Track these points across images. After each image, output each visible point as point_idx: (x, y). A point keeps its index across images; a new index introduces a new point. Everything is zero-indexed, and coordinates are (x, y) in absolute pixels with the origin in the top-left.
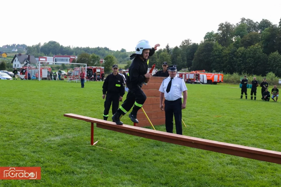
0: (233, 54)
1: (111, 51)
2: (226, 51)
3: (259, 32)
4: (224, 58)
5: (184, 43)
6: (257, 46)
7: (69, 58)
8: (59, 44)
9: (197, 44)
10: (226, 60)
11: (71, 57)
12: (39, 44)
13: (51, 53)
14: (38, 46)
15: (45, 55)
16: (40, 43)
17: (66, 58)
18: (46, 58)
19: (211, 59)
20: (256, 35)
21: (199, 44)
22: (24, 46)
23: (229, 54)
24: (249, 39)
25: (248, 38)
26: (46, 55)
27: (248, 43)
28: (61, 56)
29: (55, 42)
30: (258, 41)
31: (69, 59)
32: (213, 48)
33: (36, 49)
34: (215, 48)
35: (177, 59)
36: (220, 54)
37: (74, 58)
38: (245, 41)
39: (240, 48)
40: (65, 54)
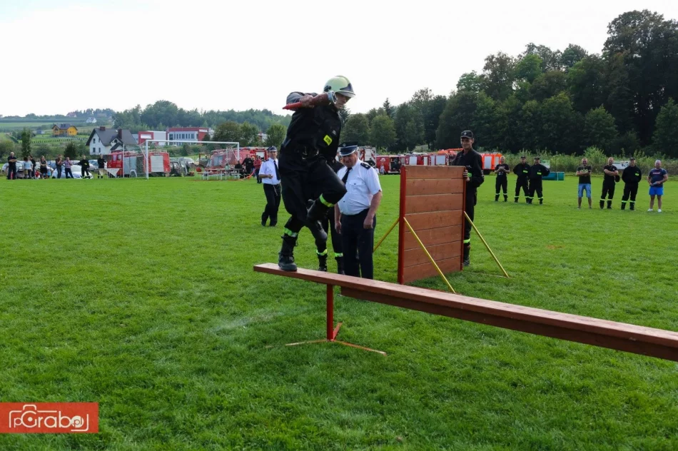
0: (516, 114)
1: (275, 115)
2: (502, 109)
3: (564, 70)
4: (499, 123)
5: (420, 97)
6: (563, 96)
7: (196, 133)
8: (176, 107)
9: (444, 97)
10: (504, 127)
11: (201, 131)
12: (138, 107)
13: (161, 124)
14: (135, 111)
15: (151, 127)
16: (139, 105)
17: (191, 133)
18: (152, 134)
19: (473, 125)
20: (559, 77)
21: (447, 98)
22: (108, 112)
23: (508, 114)
24: (546, 86)
25: (543, 83)
26: (153, 128)
27: (543, 93)
28: (180, 130)
29: (167, 103)
30: (564, 87)
31: (197, 135)
32: (475, 105)
33: (132, 116)
34: (480, 105)
35: (407, 128)
36: (491, 115)
37: (206, 131)
38: (539, 88)
39: (529, 103)
40: (188, 125)
